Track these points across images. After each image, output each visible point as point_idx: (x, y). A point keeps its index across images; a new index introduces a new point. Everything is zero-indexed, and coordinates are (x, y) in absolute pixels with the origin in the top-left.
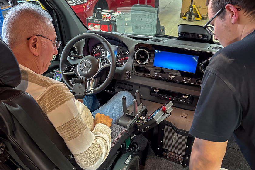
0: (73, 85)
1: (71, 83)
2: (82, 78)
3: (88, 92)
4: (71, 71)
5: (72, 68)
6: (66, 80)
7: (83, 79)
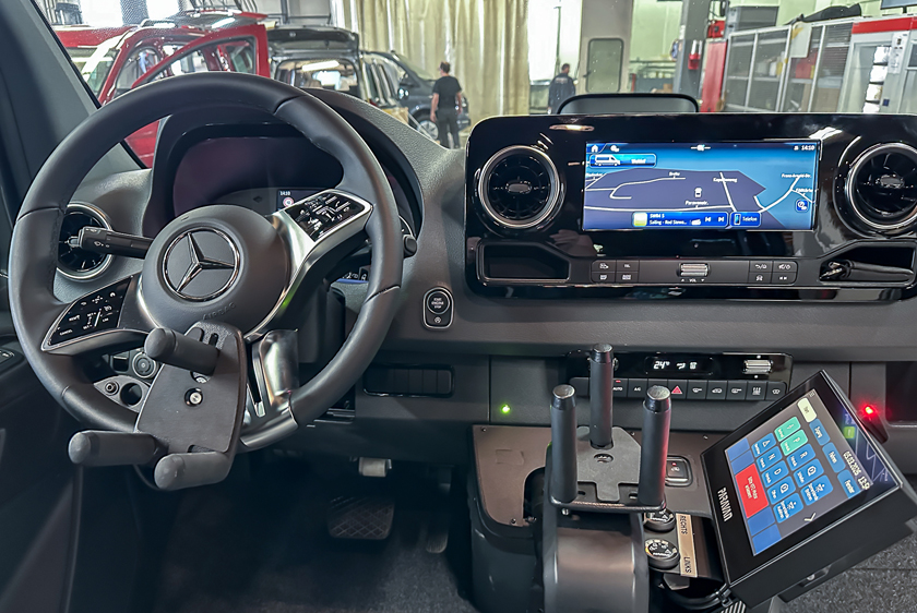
0: (132, 408)
1: (116, 398)
2: (214, 338)
3: (258, 426)
4: (102, 327)
5: (102, 304)
6: (72, 388)
7: (219, 345)
